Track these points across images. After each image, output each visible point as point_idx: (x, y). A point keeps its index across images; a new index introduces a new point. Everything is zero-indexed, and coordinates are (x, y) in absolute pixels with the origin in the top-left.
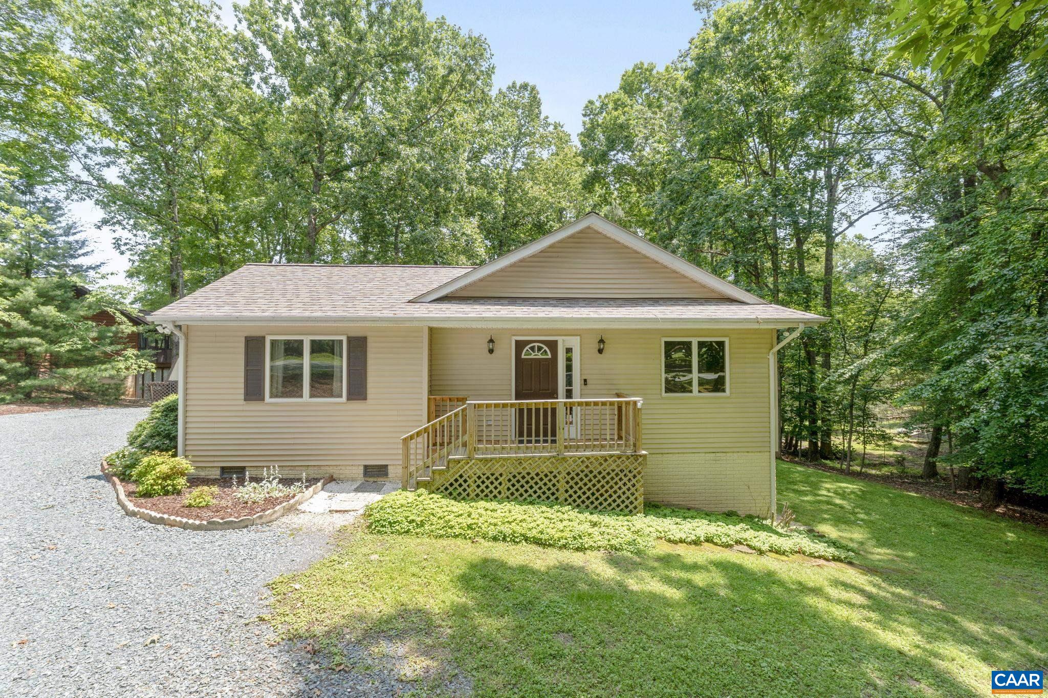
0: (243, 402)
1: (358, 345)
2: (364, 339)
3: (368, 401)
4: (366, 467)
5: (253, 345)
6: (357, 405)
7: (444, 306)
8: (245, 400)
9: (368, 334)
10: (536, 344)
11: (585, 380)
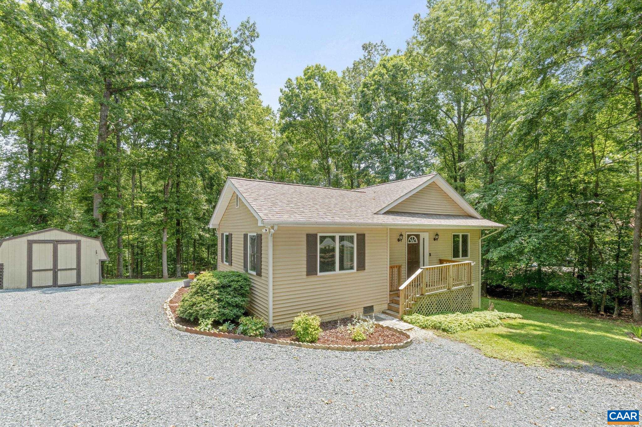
0: (305, 277)
1: (361, 238)
2: (364, 235)
3: (366, 271)
4: (365, 308)
5: (311, 239)
6: (361, 273)
7: (387, 217)
8: (307, 275)
9: (365, 232)
10: (412, 236)
11: (430, 254)
